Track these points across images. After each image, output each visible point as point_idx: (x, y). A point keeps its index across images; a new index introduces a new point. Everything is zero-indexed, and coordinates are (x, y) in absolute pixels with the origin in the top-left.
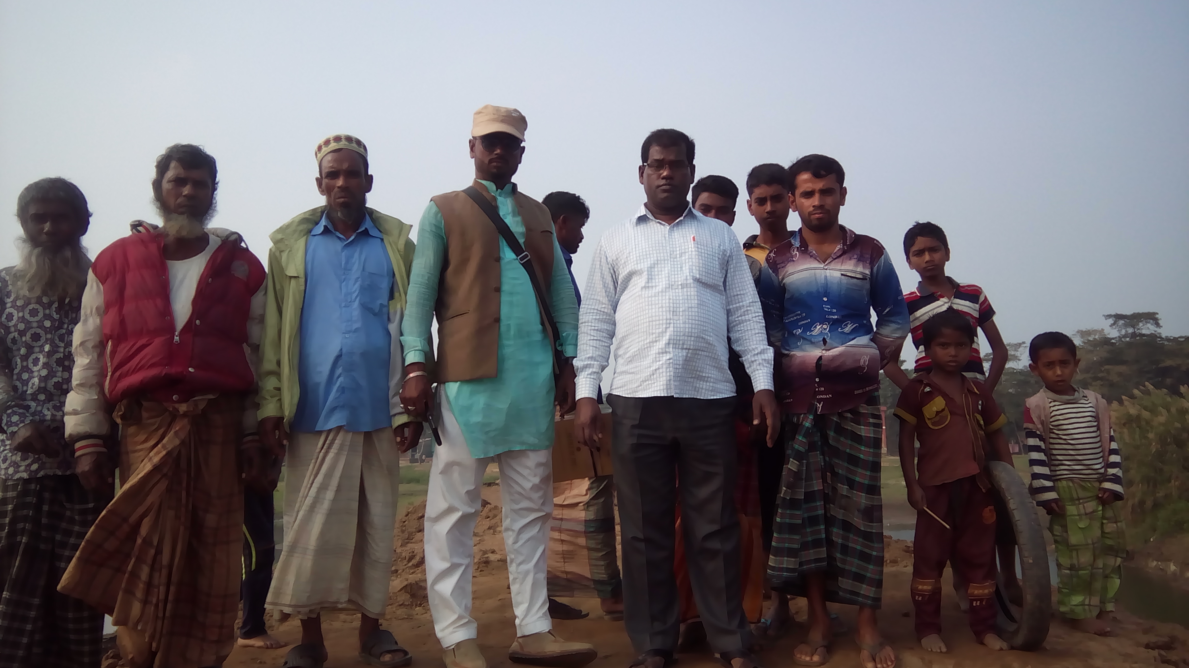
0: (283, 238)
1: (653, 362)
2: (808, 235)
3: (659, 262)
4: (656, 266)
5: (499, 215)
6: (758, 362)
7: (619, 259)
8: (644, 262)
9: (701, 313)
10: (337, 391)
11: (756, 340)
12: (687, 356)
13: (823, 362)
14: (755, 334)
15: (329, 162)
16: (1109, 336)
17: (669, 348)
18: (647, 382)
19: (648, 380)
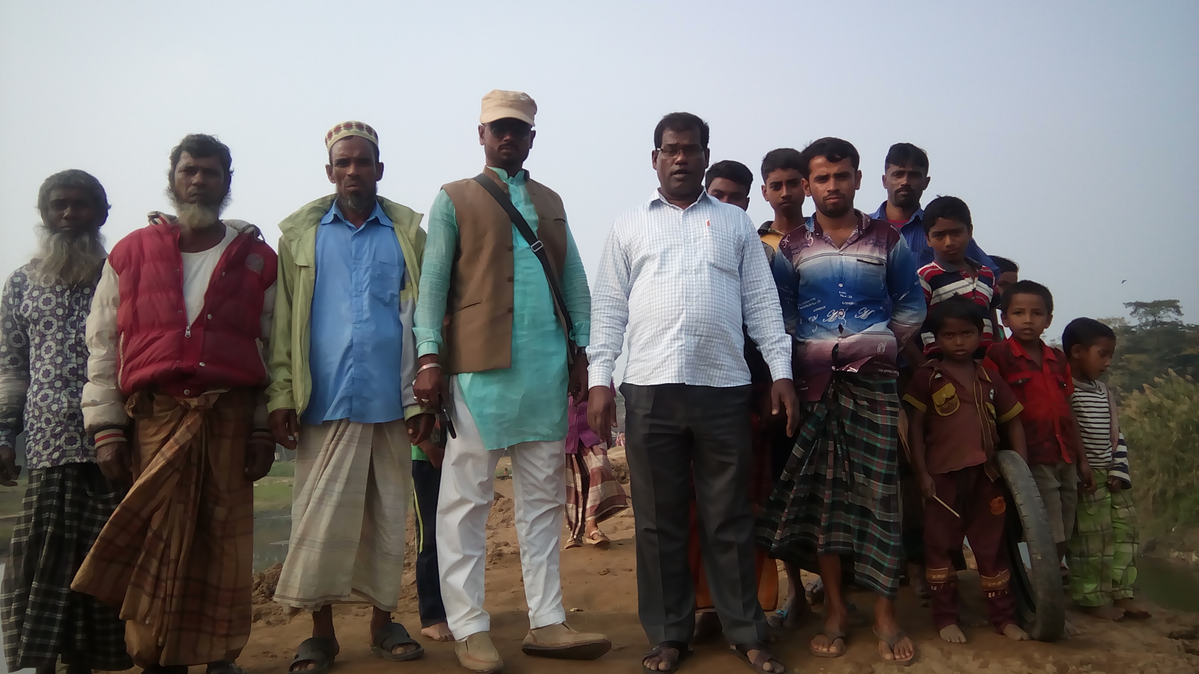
0: (292, 227)
1: (665, 349)
2: (822, 220)
3: (673, 247)
4: (670, 251)
5: (511, 203)
6: (776, 351)
7: (632, 245)
8: (657, 247)
9: (715, 299)
10: (348, 381)
11: (774, 328)
12: (699, 343)
13: (839, 350)
14: (773, 322)
15: (340, 149)
16: (1129, 325)
17: (681, 334)
18: (659, 370)
19: (660, 367)
